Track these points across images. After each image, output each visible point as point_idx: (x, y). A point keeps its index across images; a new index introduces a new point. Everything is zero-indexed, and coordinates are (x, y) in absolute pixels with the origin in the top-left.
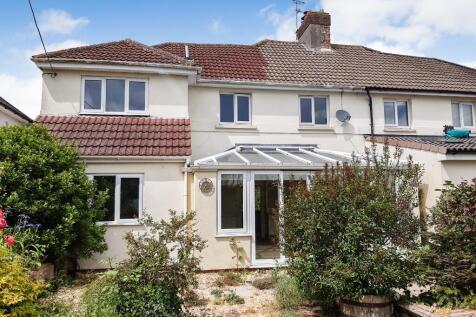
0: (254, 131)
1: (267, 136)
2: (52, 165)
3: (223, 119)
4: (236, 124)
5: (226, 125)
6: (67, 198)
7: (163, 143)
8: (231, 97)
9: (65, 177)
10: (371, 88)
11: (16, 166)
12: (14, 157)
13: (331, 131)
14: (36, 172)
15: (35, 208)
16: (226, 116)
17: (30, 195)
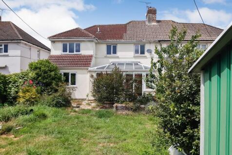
0: (118, 57)
1: (123, 59)
2: (50, 70)
3: (108, 54)
4: (112, 55)
5: (108, 55)
6: (53, 79)
7: (83, 63)
8: (111, 46)
9: (53, 73)
10: (161, 41)
11: (41, 71)
12: (40, 68)
13: (145, 57)
14: (45, 72)
15: (45, 81)
16: (109, 52)
17: (44, 78)
